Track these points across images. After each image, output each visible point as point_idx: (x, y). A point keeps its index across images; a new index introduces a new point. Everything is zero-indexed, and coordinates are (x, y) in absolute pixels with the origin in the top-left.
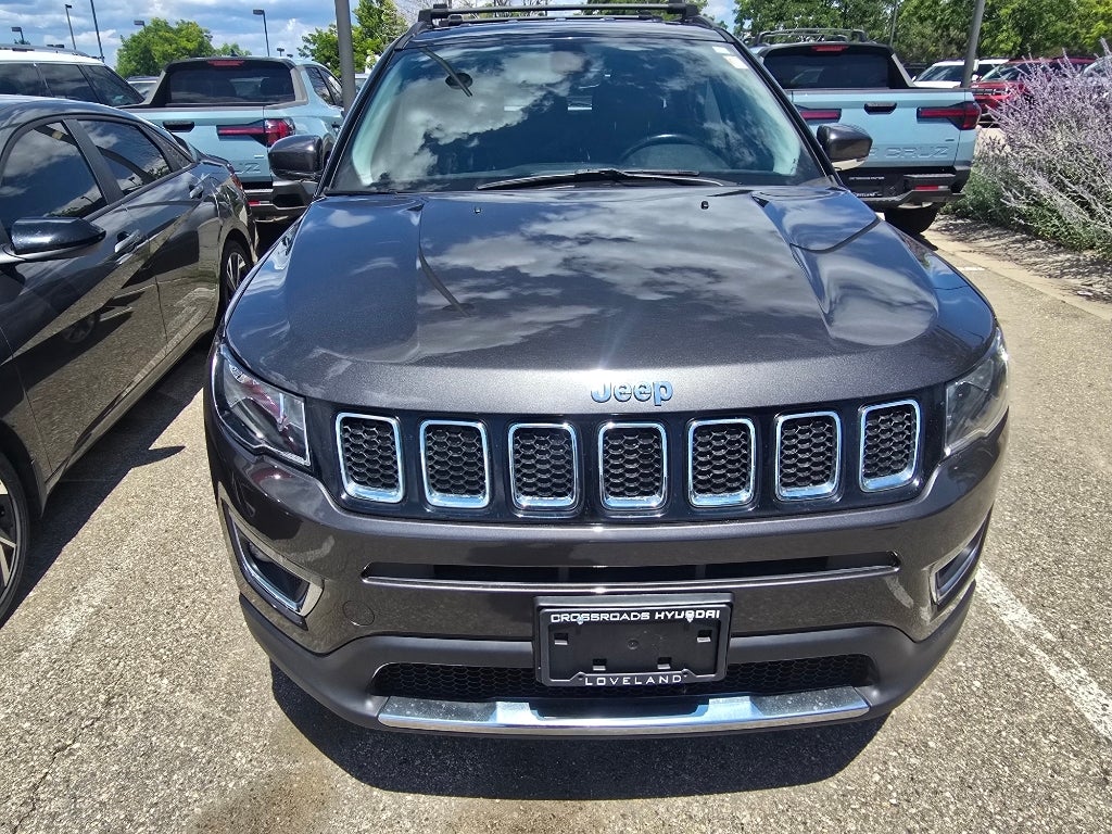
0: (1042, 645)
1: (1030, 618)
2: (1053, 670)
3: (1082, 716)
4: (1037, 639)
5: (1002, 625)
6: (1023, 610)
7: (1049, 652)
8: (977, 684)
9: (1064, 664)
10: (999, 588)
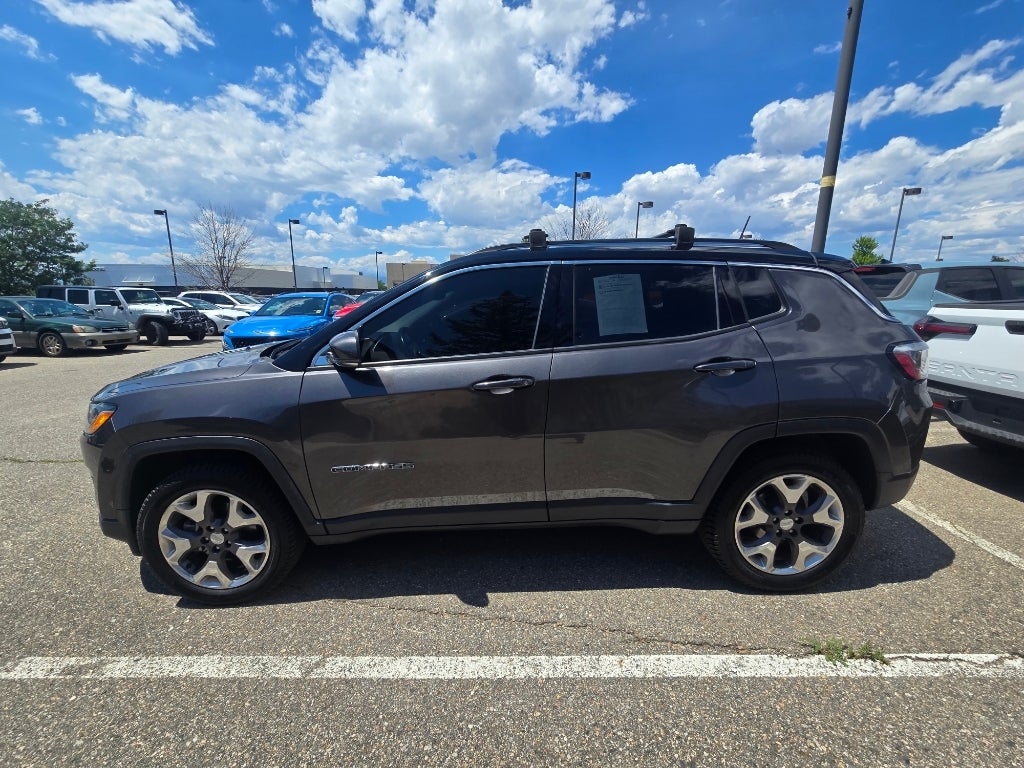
0: (88, 667)
1: (108, 675)
2: (73, 661)
3: (43, 655)
4: (96, 667)
5: (125, 654)
6: (117, 674)
7: (81, 668)
8: (113, 621)
9: (68, 671)
10: (145, 672)
